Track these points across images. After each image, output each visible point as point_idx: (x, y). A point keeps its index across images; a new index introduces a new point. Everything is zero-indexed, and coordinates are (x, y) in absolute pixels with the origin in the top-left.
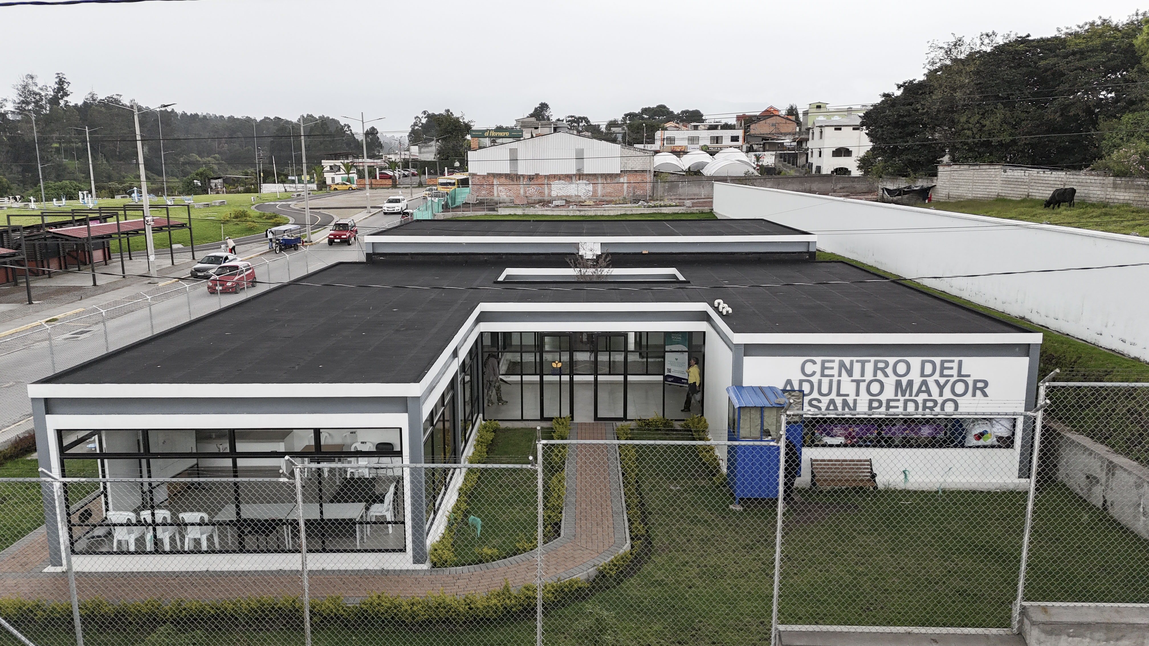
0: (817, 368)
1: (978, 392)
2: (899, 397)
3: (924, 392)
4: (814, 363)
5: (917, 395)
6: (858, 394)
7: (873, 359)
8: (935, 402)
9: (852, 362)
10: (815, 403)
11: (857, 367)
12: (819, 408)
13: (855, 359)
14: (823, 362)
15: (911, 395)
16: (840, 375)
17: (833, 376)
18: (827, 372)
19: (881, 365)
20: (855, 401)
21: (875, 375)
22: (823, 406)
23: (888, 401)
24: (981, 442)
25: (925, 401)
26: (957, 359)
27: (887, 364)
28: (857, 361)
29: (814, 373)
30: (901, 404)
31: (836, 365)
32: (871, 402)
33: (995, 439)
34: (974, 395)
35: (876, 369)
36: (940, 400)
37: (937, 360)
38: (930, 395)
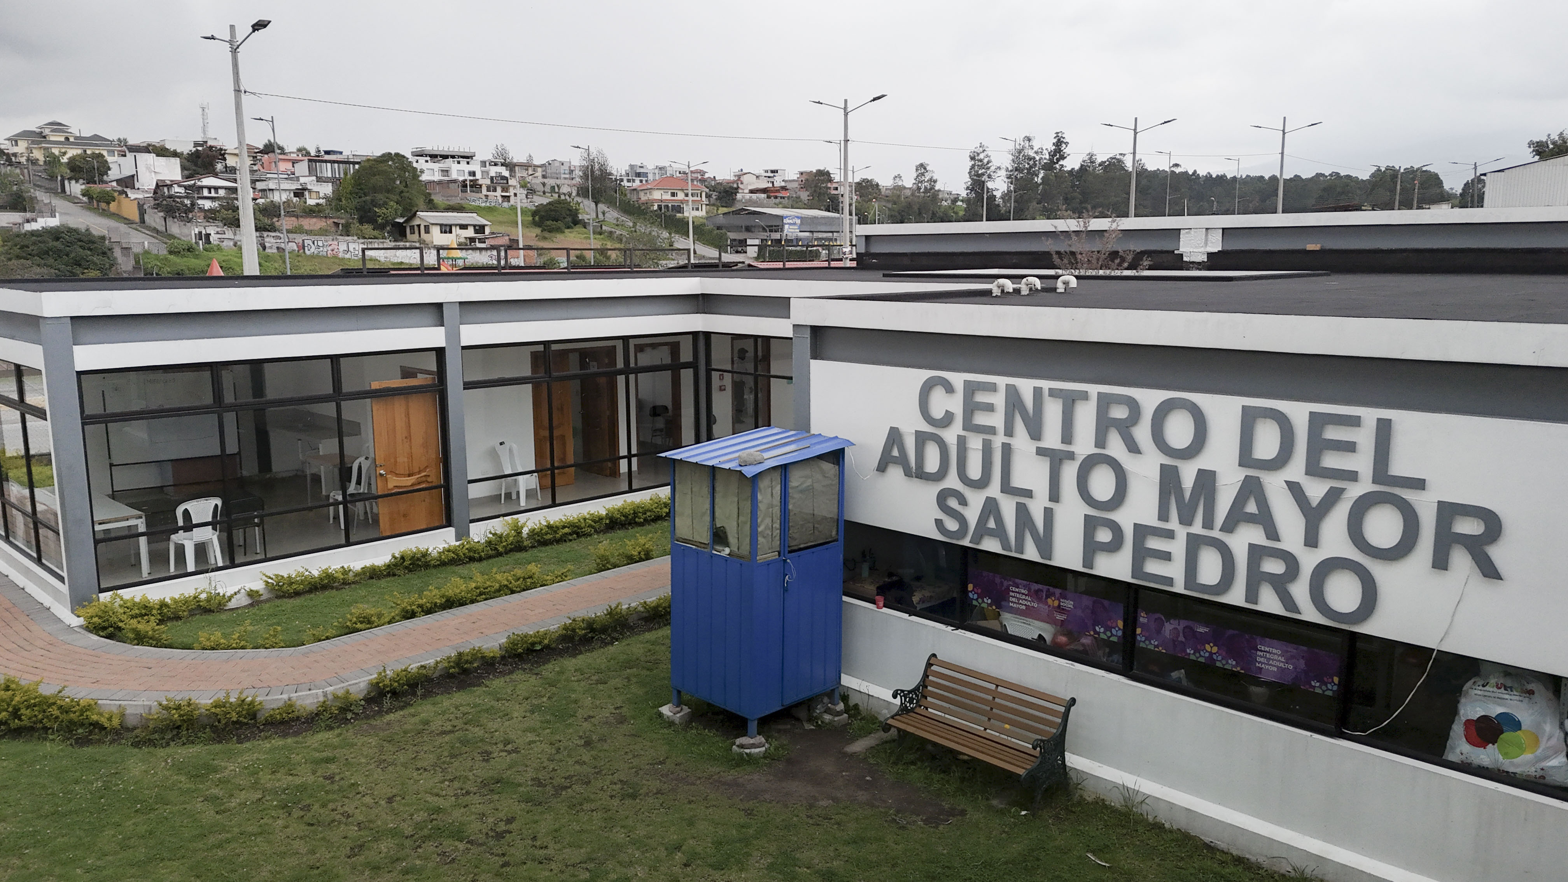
0: (955, 404)
2: (1174, 524)
3: (1251, 519)
4: (949, 389)
5: (1229, 527)
9: (1038, 392)
11: (1053, 412)
12: (965, 523)
13: (1046, 385)
14: (970, 389)
16: (1009, 431)
17: (993, 431)
18: (978, 418)
20: (1049, 514)
21: (1100, 442)
24: (1486, 756)
28: (1053, 393)
29: (949, 418)
31: (999, 400)
34: (1440, 562)
35: (1104, 422)
36: (1309, 561)
37: (1300, 412)
38: (1272, 533)
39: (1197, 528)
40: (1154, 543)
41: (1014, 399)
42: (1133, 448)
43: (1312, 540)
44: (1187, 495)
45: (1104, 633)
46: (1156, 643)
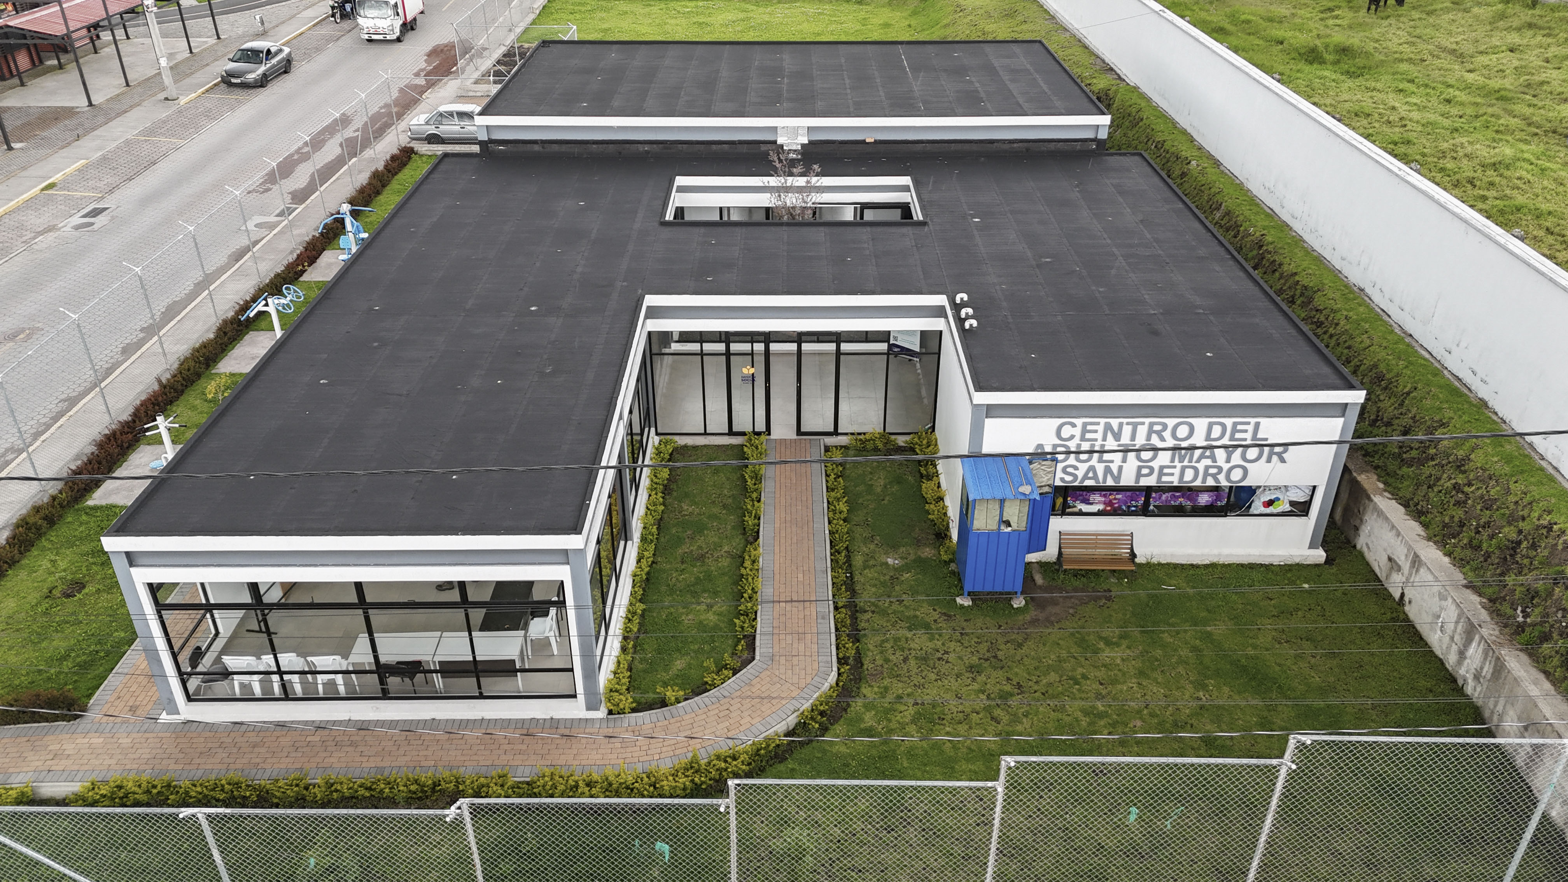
0: (1077, 432)
1: (1275, 458)
2: (1176, 463)
3: (1208, 457)
4: (1074, 425)
5: (1198, 461)
6: (1124, 461)
7: (1147, 421)
8: (1220, 469)
9: (1121, 425)
10: (1069, 470)
11: (1127, 431)
12: (1075, 477)
13: (1125, 420)
14: (1085, 425)
15: (1190, 461)
16: (1104, 439)
17: (1096, 440)
18: (1088, 436)
19: (1157, 428)
20: (1120, 468)
21: (1149, 438)
22: (1080, 474)
23: (1162, 468)
24: (1268, 510)
25: (1207, 468)
26: (1253, 421)
27: (1165, 427)
28: (1128, 424)
29: (1072, 437)
30: (1177, 471)
31: (1100, 428)
32: (1140, 468)
33: (1288, 505)
34: (1269, 461)
35: (1151, 432)
36: (1226, 467)
37: (1229, 422)
38: (1215, 461)
40: (1166, 471)
41: (1109, 426)
42: (1163, 440)
43: (1228, 460)
45: (1135, 505)
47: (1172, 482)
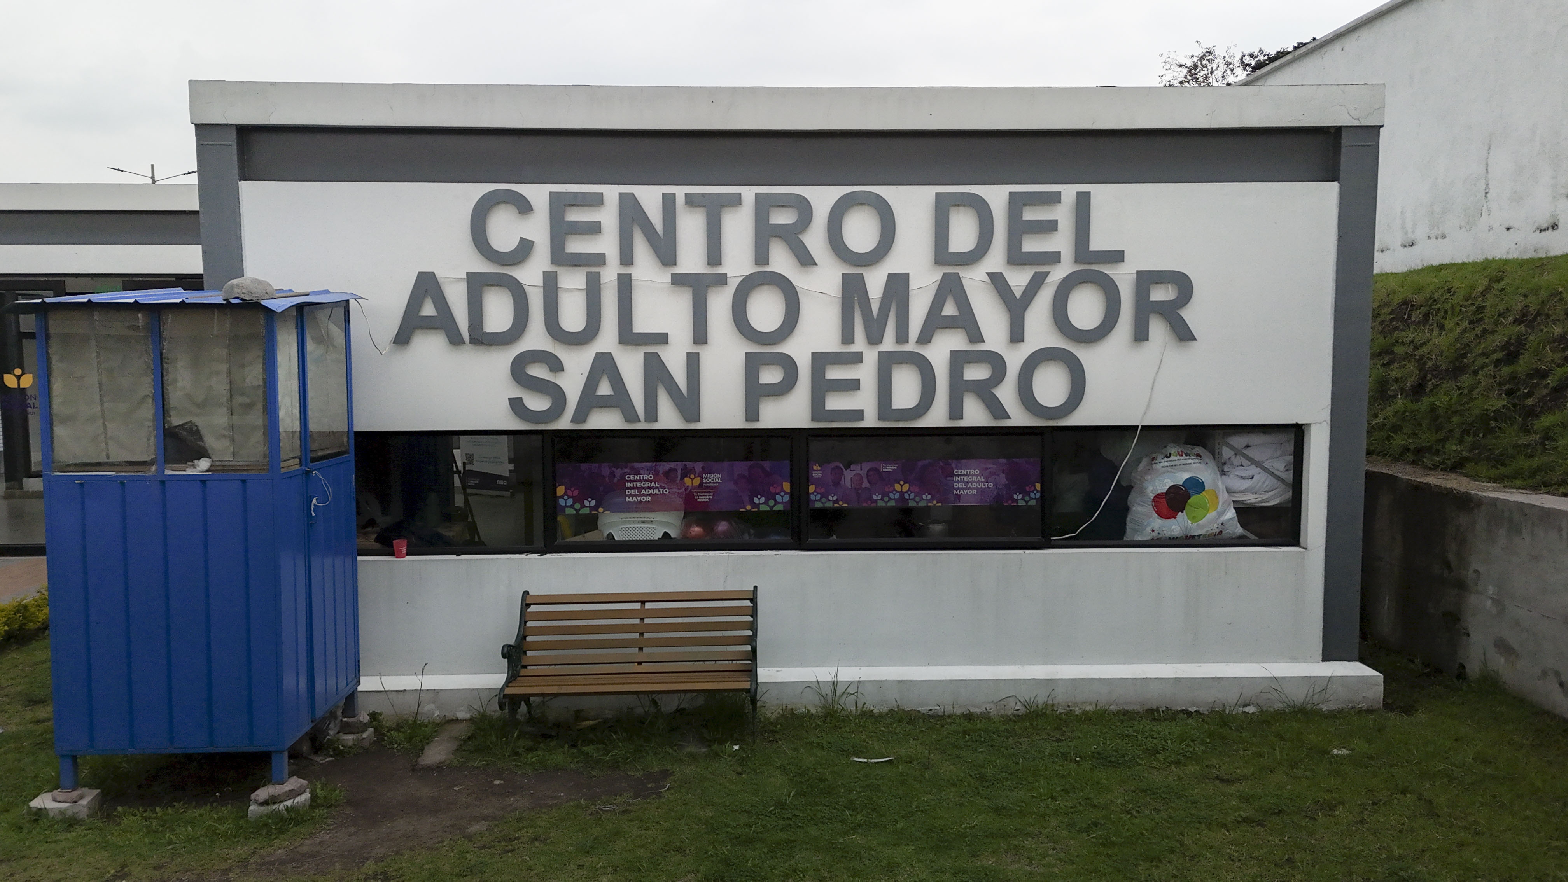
0: (538, 230)
1: (1157, 328)
2: (860, 344)
3: (950, 324)
4: (524, 207)
5: (925, 338)
6: (700, 335)
7: (748, 193)
8: (997, 367)
10: (538, 371)
11: (691, 225)
12: (558, 396)
13: (680, 191)
15: (902, 337)
16: (627, 258)
17: (600, 260)
18: (577, 246)
19: (782, 218)
20: (693, 362)
21: (762, 256)
22: (572, 382)
23: (820, 360)
24: (1176, 526)
25: (958, 360)
26: (1069, 192)
27: (805, 209)
28: (691, 200)
29: (525, 248)
30: (867, 375)
31: (608, 217)
32: (753, 364)
33: (1231, 514)
35: (764, 232)
37: (996, 195)
38: (976, 336)
39: (889, 344)
40: (834, 373)
41: (631, 213)
42: (806, 260)
43: (1017, 335)
44: (875, 307)
45: (766, 503)
46: (835, 498)
47: (859, 414)
